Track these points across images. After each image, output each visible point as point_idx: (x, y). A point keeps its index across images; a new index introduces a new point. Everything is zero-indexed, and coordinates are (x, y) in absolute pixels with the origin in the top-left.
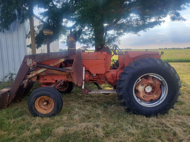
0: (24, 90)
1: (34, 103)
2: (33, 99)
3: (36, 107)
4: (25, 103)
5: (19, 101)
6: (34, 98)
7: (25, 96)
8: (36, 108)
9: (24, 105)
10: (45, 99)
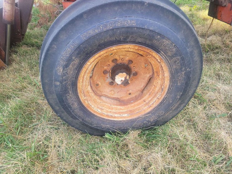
0: (9, 26)
1: (74, 85)
2: (66, 66)
3: (82, 98)
4: (22, 67)
5: (5, 62)
6: (69, 60)
7: (19, 46)
8: (85, 104)
9: (24, 74)
10: (117, 57)
